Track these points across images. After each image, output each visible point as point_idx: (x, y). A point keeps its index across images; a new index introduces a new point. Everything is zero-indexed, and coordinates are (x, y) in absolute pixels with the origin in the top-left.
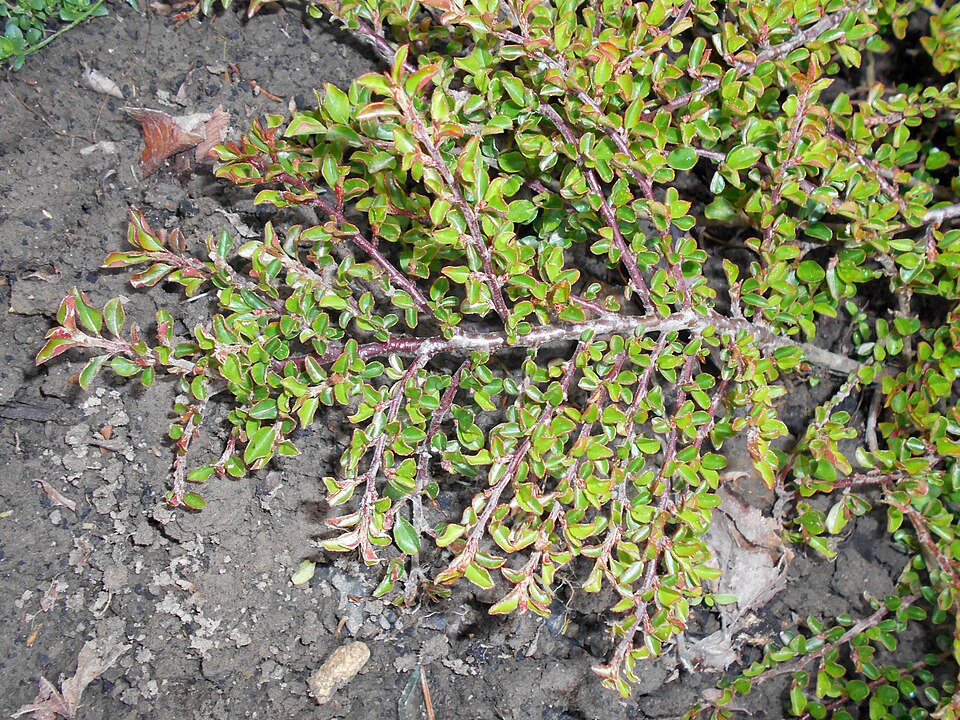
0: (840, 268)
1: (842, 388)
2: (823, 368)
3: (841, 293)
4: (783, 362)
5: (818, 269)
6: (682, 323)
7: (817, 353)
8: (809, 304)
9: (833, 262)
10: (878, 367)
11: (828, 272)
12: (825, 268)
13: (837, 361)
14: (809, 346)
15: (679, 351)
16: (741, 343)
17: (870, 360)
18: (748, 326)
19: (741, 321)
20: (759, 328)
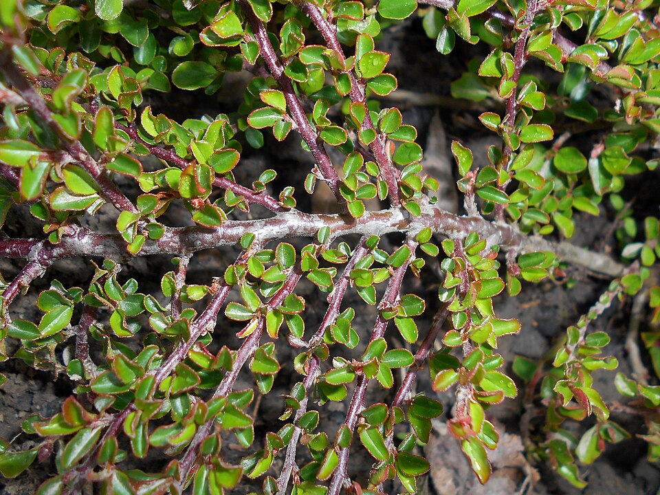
0: (606, 156)
1: (603, 298)
2: (581, 269)
3: (605, 187)
4: (529, 271)
5: (580, 157)
6: (389, 224)
7: (575, 254)
8: (566, 200)
9: (598, 150)
10: (645, 273)
11: (591, 161)
12: (588, 157)
13: (599, 261)
14: (565, 246)
15: (381, 259)
16: (471, 251)
17: (636, 264)
18: (485, 226)
19: (476, 220)
20: (501, 228)
